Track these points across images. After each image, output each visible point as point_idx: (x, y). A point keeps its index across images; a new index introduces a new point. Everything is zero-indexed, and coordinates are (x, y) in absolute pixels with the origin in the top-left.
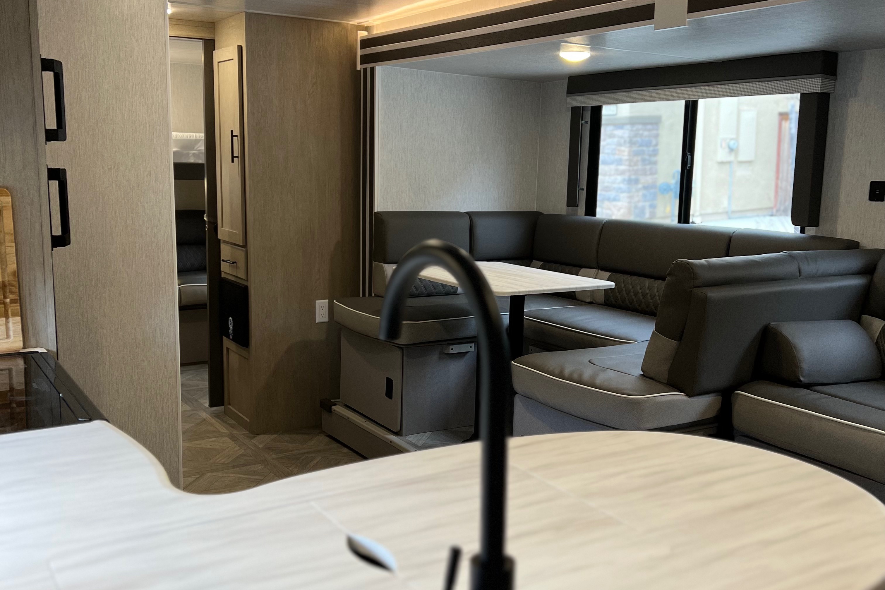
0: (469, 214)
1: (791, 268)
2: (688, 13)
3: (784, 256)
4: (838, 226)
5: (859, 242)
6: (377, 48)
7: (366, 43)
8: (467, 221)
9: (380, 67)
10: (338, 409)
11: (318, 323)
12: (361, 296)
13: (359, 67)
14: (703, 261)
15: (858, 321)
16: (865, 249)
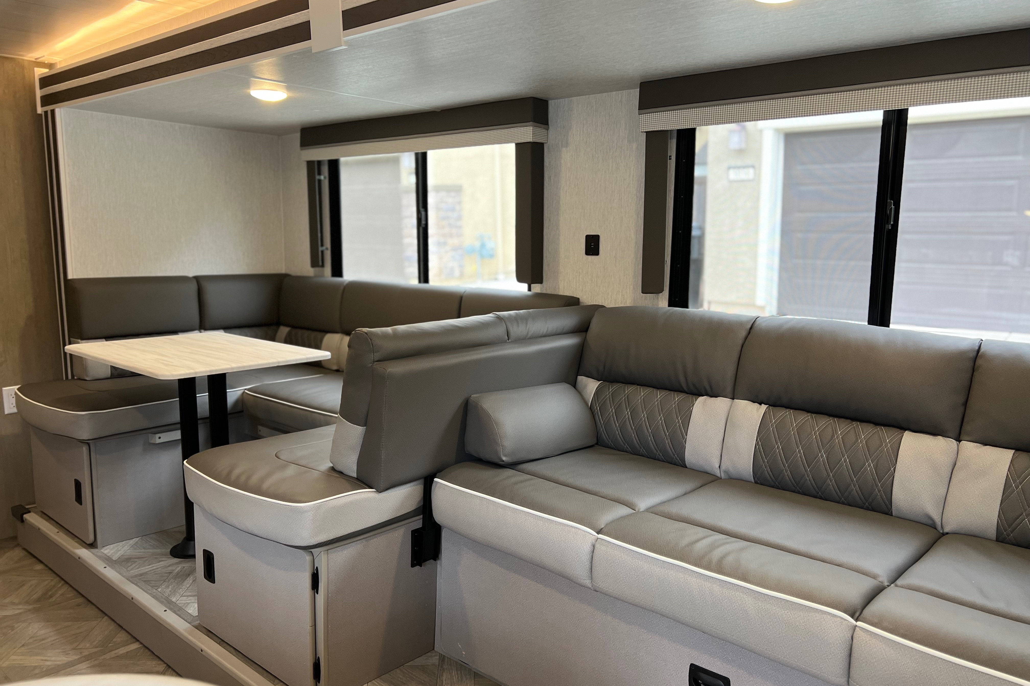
0: (198, 279)
1: (500, 331)
2: (343, 30)
3: (491, 318)
4: (560, 282)
5: (579, 298)
6: (54, 87)
7: (46, 81)
8: (194, 286)
9: (62, 109)
10: (32, 518)
11: (7, 414)
12: (64, 379)
13: (40, 110)
14: (389, 330)
15: (574, 384)
16: (585, 305)
